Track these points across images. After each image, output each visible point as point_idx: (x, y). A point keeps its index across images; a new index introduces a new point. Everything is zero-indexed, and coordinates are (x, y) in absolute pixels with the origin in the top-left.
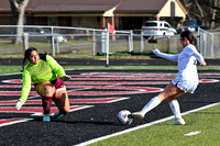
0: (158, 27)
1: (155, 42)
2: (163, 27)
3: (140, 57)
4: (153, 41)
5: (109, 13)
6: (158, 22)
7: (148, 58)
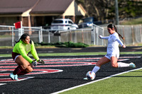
0: (64, 23)
1: (59, 35)
2: (67, 24)
3: (48, 47)
4: (58, 34)
5: (26, 14)
6: (64, 20)
7: (53, 47)
